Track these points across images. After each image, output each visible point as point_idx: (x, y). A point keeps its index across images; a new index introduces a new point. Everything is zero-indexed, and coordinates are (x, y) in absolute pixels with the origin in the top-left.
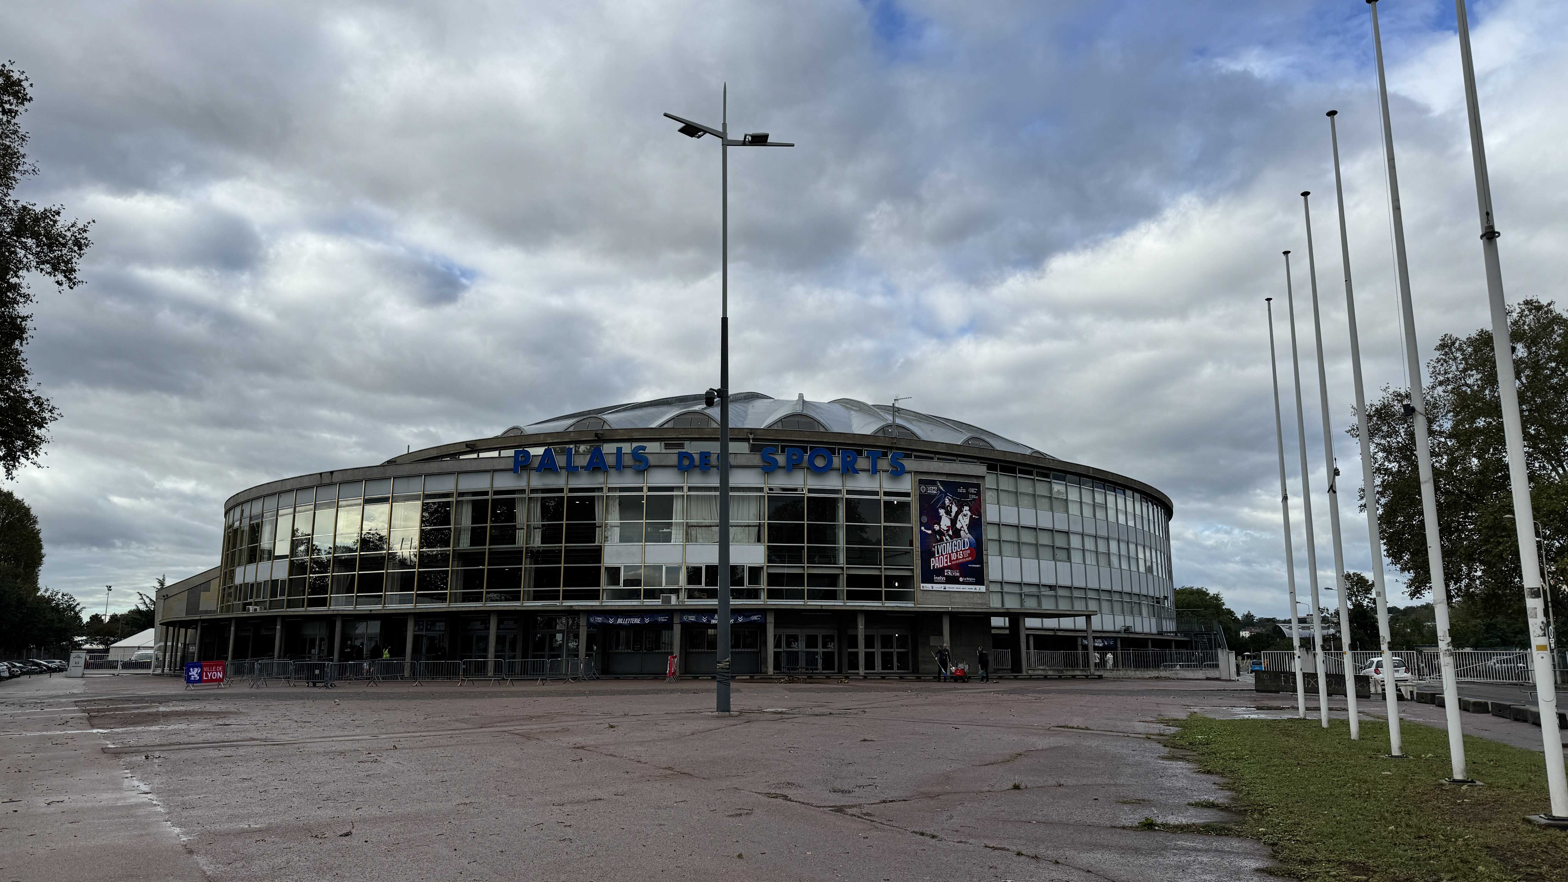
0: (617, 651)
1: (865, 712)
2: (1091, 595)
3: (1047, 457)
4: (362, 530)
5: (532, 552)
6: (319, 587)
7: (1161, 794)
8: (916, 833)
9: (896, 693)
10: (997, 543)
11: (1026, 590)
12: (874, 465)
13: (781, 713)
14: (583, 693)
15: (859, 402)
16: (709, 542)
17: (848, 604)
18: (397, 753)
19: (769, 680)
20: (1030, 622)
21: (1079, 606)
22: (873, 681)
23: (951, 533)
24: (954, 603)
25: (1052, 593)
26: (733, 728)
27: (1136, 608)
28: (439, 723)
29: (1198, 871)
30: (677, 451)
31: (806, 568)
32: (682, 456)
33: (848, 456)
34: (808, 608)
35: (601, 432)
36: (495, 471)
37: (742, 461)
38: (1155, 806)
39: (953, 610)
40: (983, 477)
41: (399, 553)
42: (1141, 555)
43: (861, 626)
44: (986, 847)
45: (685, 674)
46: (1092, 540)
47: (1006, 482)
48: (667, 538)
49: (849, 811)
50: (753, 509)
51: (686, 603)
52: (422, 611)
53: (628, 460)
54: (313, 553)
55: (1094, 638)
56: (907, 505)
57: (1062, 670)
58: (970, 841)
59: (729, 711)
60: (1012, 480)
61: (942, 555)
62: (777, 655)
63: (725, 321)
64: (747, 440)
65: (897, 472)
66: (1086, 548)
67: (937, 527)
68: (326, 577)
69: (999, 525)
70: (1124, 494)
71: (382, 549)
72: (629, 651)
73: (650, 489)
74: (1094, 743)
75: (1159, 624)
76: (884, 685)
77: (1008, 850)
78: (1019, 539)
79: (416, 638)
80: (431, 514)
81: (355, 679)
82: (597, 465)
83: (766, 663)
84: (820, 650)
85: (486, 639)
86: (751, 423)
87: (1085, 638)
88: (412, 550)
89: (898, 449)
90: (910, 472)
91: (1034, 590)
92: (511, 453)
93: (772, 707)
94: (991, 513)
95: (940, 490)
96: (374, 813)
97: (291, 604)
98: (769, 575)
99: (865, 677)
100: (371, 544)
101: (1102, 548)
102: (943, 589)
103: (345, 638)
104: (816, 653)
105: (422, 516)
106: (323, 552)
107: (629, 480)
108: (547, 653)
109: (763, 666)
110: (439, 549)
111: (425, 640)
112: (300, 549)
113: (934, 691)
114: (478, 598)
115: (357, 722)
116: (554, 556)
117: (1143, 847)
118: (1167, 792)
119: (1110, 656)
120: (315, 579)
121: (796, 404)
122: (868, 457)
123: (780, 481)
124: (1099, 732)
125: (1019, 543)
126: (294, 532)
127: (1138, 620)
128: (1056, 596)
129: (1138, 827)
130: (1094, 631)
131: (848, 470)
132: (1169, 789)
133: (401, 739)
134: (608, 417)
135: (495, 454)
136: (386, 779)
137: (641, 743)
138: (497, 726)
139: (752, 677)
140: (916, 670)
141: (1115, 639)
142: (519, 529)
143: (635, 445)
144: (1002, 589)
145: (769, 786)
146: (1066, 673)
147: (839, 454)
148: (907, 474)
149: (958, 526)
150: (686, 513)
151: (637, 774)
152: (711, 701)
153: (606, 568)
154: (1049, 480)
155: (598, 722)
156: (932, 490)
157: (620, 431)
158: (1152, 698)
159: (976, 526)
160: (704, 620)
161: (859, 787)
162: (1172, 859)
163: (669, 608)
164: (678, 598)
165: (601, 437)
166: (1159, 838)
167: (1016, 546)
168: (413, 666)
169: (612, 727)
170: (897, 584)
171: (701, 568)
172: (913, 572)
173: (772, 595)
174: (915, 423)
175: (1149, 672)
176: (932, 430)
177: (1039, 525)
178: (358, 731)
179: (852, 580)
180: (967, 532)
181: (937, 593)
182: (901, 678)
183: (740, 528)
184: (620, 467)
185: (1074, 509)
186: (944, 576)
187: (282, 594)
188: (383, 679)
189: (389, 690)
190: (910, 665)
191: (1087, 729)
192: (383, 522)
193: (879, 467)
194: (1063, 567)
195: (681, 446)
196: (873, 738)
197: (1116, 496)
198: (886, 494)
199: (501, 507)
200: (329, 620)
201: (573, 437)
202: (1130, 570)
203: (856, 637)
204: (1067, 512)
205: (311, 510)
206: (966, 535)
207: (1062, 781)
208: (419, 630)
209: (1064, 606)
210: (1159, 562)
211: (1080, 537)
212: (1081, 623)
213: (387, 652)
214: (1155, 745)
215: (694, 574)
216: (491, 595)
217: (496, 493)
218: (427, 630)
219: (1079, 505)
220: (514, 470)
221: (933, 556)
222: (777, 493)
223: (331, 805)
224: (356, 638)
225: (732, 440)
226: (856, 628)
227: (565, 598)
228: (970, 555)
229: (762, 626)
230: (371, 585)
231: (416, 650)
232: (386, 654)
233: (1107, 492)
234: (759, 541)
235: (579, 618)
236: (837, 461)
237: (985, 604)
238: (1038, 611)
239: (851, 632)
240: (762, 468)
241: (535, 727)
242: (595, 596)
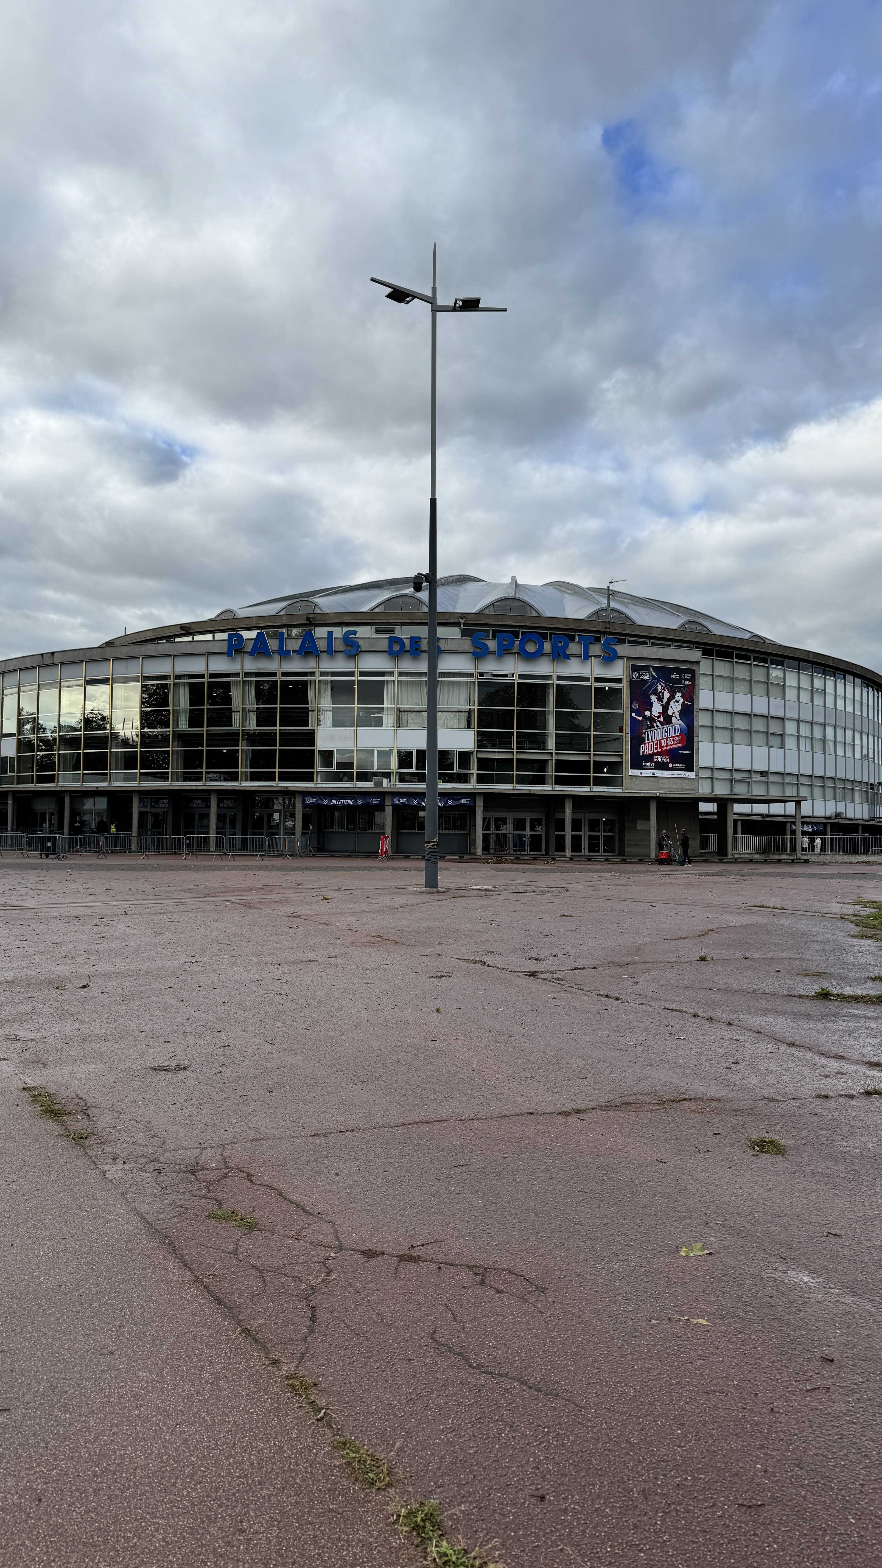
0: (331, 830)
1: (567, 890)
2: (803, 781)
3: (767, 641)
4: (84, 710)
5: (248, 734)
6: (47, 765)
7: (843, 969)
8: (601, 995)
9: (599, 874)
10: (710, 729)
11: (737, 776)
12: (586, 650)
13: (486, 890)
14: (300, 869)
15: (574, 585)
16: (419, 727)
17: (556, 789)
18: (128, 918)
19: (479, 861)
20: (739, 808)
21: (790, 792)
22: (579, 863)
23: (662, 719)
24: (662, 789)
25: (764, 779)
26: (439, 903)
27: (849, 795)
28: (165, 892)
29: (863, 1035)
30: (387, 636)
31: (516, 754)
32: (394, 641)
33: (560, 642)
34: (517, 792)
35: (312, 616)
36: (209, 654)
37: (453, 646)
38: (835, 979)
39: (661, 796)
40: (698, 663)
41: (122, 733)
42: (858, 742)
43: (568, 810)
44: (665, 1009)
45: (397, 853)
46: (808, 726)
47: (722, 667)
48: (378, 723)
49: (542, 976)
50: (463, 695)
51: (398, 786)
52: (146, 789)
53: (339, 645)
54: (38, 732)
55: (803, 824)
56: (619, 691)
57: (769, 854)
58: (652, 1003)
59: (437, 887)
60: (727, 666)
61: (652, 741)
62: (485, 837)
63: (433, 502)
64: (458, 624)
65: (609, 658)
66: (801, 734)
67: (648, 714)
68: (53, 755)
69: (712, 711)
70: (845, 679)
71: (105, 729)
72: (343, 830)
73: (362, 674)
74: (786, 922)
75: (872, 810)
76: (590, 867)
77: (686, 1012)
78: (732, 725)
79: (142, 815)
80: (151, 695)
81: (86, 852)
82: (309, 650)
83: (475, 844)
84: (528, 832)
85: (207, 816)
86: (462, 607)
87: (794, 823)
88: (134, 730)
89: (611, 633)
90: (622, 658)
91: (745, 776)
92: (224, 636)
93: (479, 884)
94: (704, 699)
95: (653, 676)
96: (108, 969)
97: (20, 780)
98: (479, 760)
99: (571, 859)
100: (94, 724)
101: (818, 734)
102: (651, 775)
103: (74, 813)
104: (524, 836)
105: (142, 698)
106: (48, 731)
107: (340, 665)
108: (265, 831)
109: (472, 847)
110: (159, 730)
111: (150, 817)
112: (25, 727)
113: (638, 872)
114: (198, 777)
115: (89, 891)
116: (268, 739)
117: (815, 1013)
118: (850, 967)
119: (818, 841)
120: (42, 757)
121: (509, 587)
122: (579, 642)
123: (490, 667)
124: (795, 912)
125: (732, 729)
126: (20, 710)
127: (850, 806)
128: (767, 782)
129: (813, 996)
130: (802, 817)
131: (559, 655)
132: (852, 964)
133: (131, 906)
134: (319, 600)
135: (209, 637)
136: (118, 941)
137: (353, 914)
138: (220, 896)
139: (461, 857)
140: (621, 853)
141: (825, 824)
142: (235, 712)
143: (346, 629)
144: (712, 775)
145: (470, 953)
146: (772, 857)
147: (550, 639)
148: (619, 660)
149: (670, 712)
150: (398, 698)
151: (348, 941)
152: (419, 878)
153: (320, 751)
154: (766, 665)
155: (313, 894)
156: (645, 676)
157: (331, 615)
158: (855, 881)
159: (688, 713)
160: (415, 802)
161: (554, 956)
162: (841, 1025)
163: (381, 790)
164: (390, 781)
165: (312, 621)
166: (832, 1006)
167: (729, 732)
168: (139, 840)
169: (326, 899)
170: (605, 770)
171: (411, 752)
172: (622, 758)
173: (481, 779)
174: (630, 606)
175: (857, 857)
176: (647, 614)
177: (754, 711)
178: (90, 898)
179: (561, 766)
180: (678, 718)
181: (646, 779)
182: (607, 860)
183: (450, 713)
184: (331, 651)
185: (791, 694)
186: (653, 762)
187: (12, 771)
188: (112, 852)
189: (117, 862)
190: (616, 848)
191: (783, 908)
192: (104, 702)
193: (591, 653)
194: (776, 753)
195: (392, 630)
196: (571, 913)
197: (835, 681)
198: (598, 680)
199: (217, 690)
200: (58, 795)
201: (285, 621)
202: (845, 757)
203: (563, 821)
204: (784, 697)
205: (35, 690)
206: (677, 722)
207: (748, 955)
208: (144, 806)
209: (774, 792)
210: (876, 748)
211: (796, 723)
212: (790, 808)
213: (113, 827)
214: (848, 925)
215: (405, 758)
216: (210, 775)
217: (212, 676)
218: (152, 807)
219: (796, 691)
220: (229, 654)
221: (643, 742)
222: (488, 679)
223: (69, 962)
224: (84, 814)
225: (441, 624)
226: (564, 812)
227: (281, 779)
228: (680, 741)
229: (471, 810)
230: (97, 763)
231: (141, 825)
232: (113, 829)
233: (827, 677)
234: (469, 726)
235: (295, 799)
236: (548, 647)
237: (693, 790)
238: (746, 797)
239: (558, 816)
240: (473, 653)
241: (255, 897)
242: (310, 778)
